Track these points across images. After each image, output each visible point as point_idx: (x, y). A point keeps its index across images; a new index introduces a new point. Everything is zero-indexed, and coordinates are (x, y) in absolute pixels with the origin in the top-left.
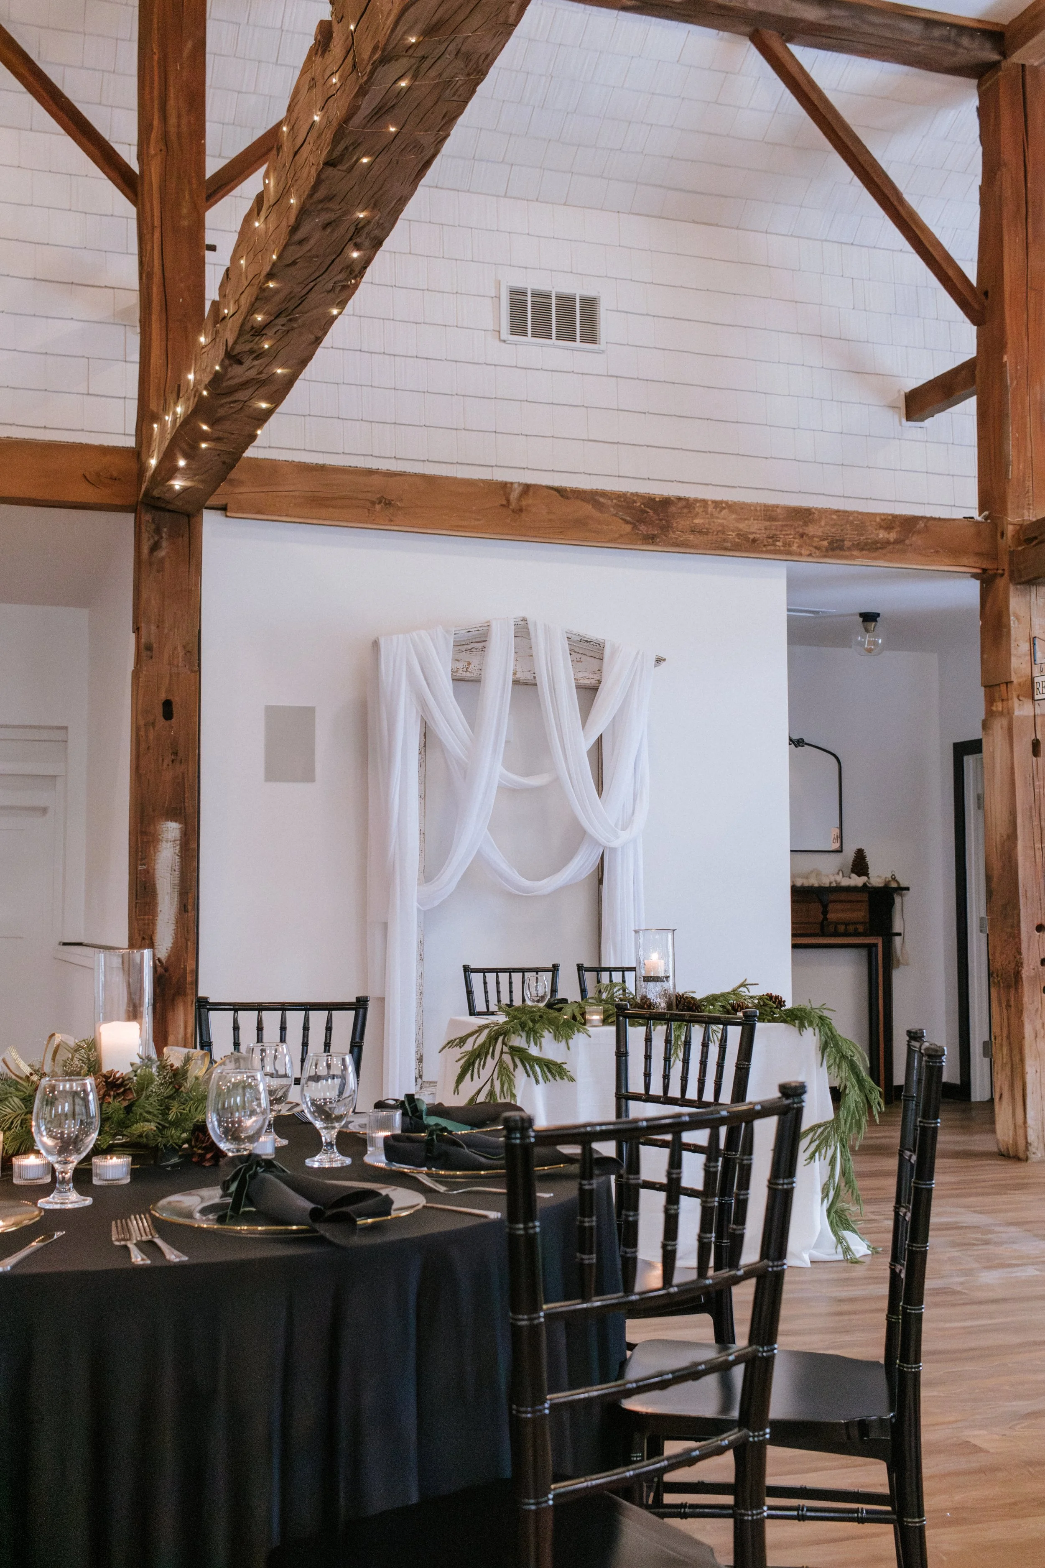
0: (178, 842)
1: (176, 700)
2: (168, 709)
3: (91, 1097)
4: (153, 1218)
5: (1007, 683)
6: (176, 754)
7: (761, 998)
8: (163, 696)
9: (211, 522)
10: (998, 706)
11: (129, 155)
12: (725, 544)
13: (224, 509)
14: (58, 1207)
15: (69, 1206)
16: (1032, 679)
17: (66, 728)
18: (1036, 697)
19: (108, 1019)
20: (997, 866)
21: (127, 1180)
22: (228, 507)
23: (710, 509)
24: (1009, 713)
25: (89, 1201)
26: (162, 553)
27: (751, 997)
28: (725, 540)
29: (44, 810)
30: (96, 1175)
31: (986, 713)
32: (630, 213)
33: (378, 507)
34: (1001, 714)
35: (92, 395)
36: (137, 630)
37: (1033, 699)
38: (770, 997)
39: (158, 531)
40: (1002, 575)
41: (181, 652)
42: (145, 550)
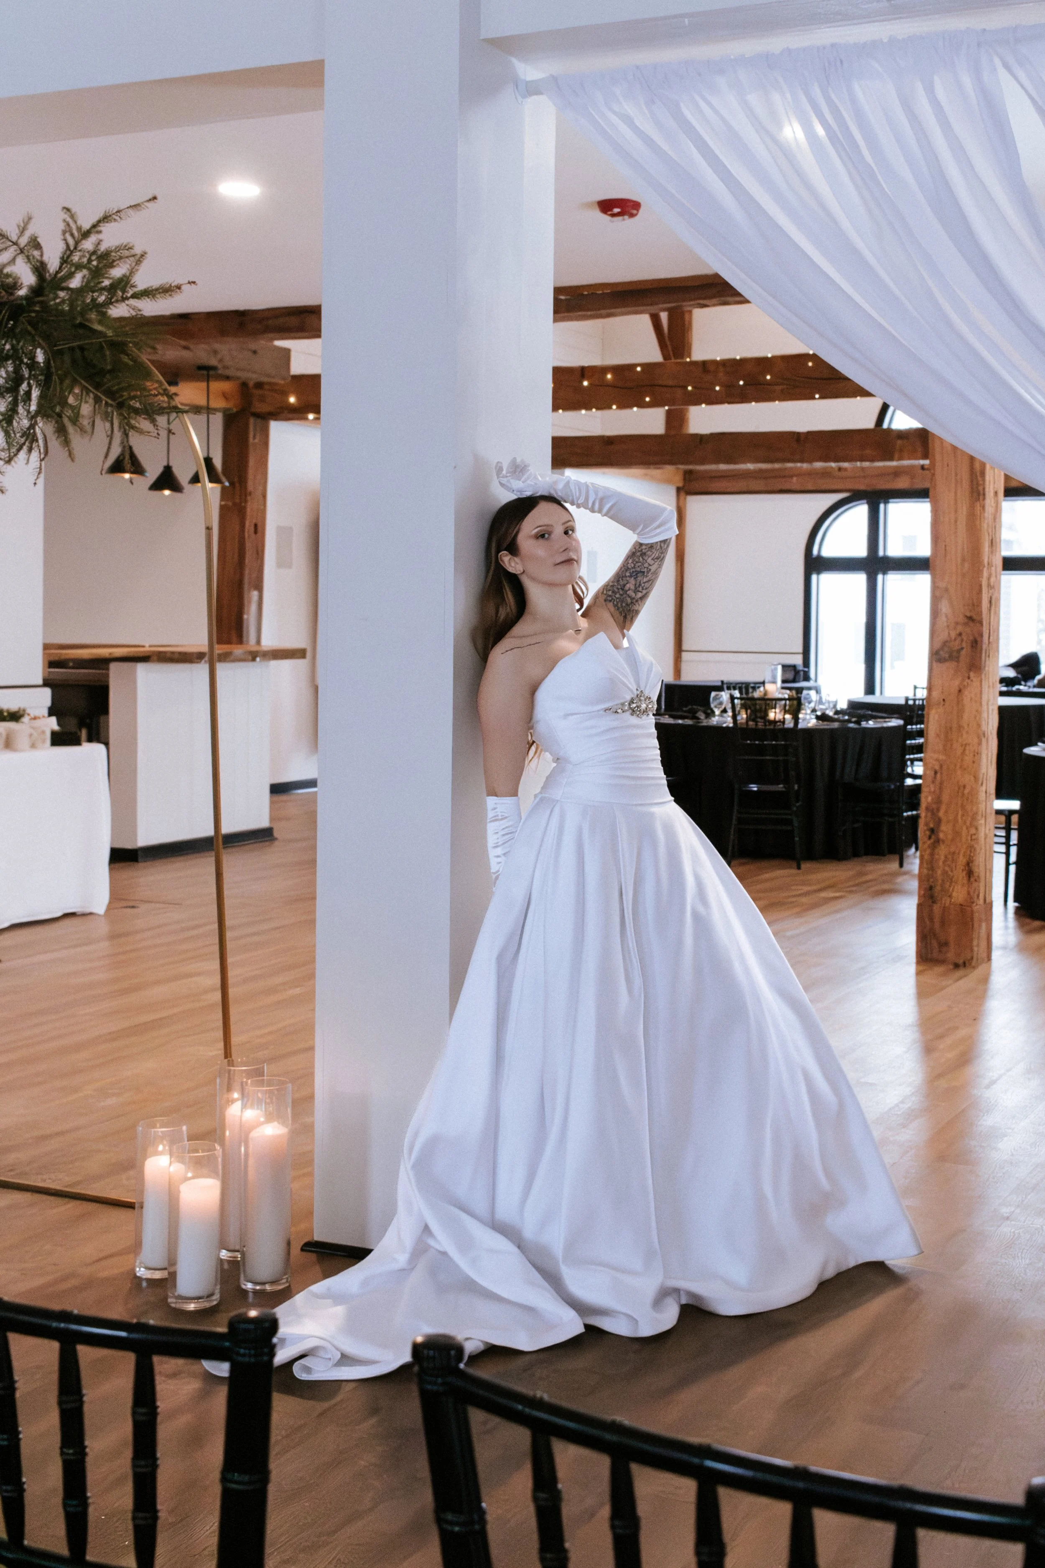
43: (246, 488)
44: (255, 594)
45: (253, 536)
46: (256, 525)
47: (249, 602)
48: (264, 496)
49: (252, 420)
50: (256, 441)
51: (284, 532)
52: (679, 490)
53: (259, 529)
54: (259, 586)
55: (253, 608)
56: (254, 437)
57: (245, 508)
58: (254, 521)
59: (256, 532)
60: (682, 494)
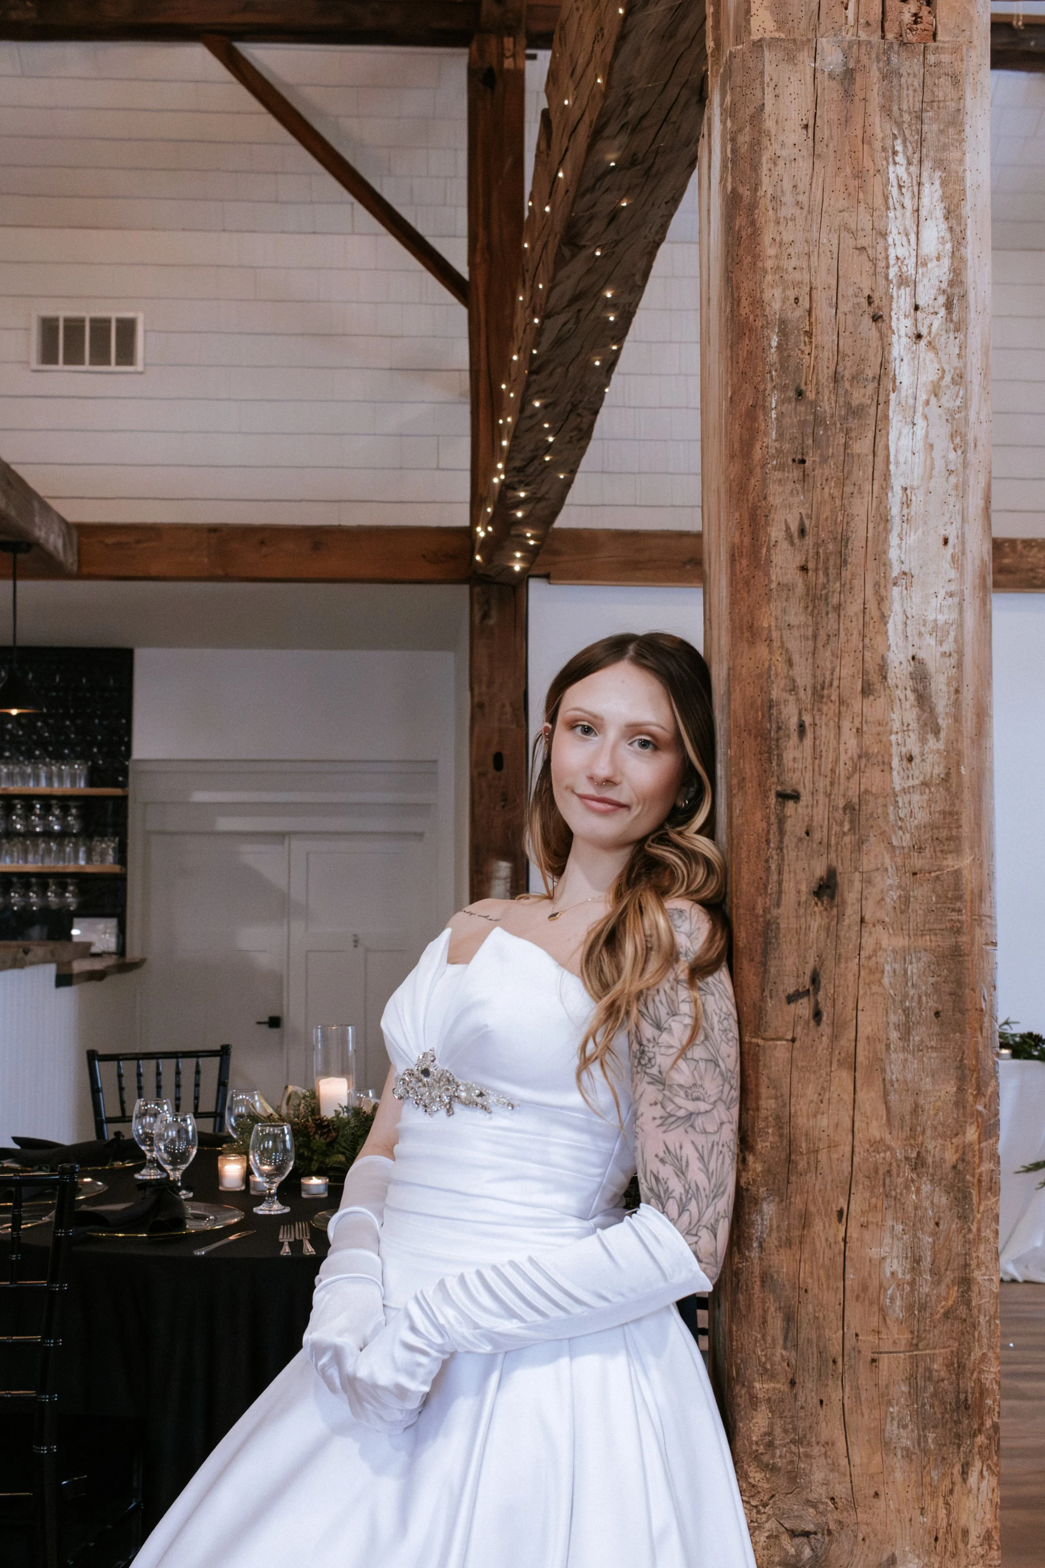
0: (509, 880)
1: (506, 753)
2: (498, 761)
3: (287, 1138)
4: (310, 1225)
6: (505, 800)
7: (1022, 1036)
8: (493, 750)
9: (537, 590)
11: (462, 268)
12: (1035, 582)
13: (547, 577)
14: (267, 1212)
15: (272, 1213)
17: (436, 761)
19: (327, 1074)
21: (326, 1195)
22: (551, 575)
23: (1020, 547)
25: (287, 1210)
26: (492, 622)
27: (1015, 1035)
28: (1035, 578)
29: (420, 835)
30: (304, 1191)
33: (688, 567)
35: (443, 469)
36: (472, 689)
38: (1030, 1035)
39: (487, 602)
41: (508, 709)
42: (477, 619)
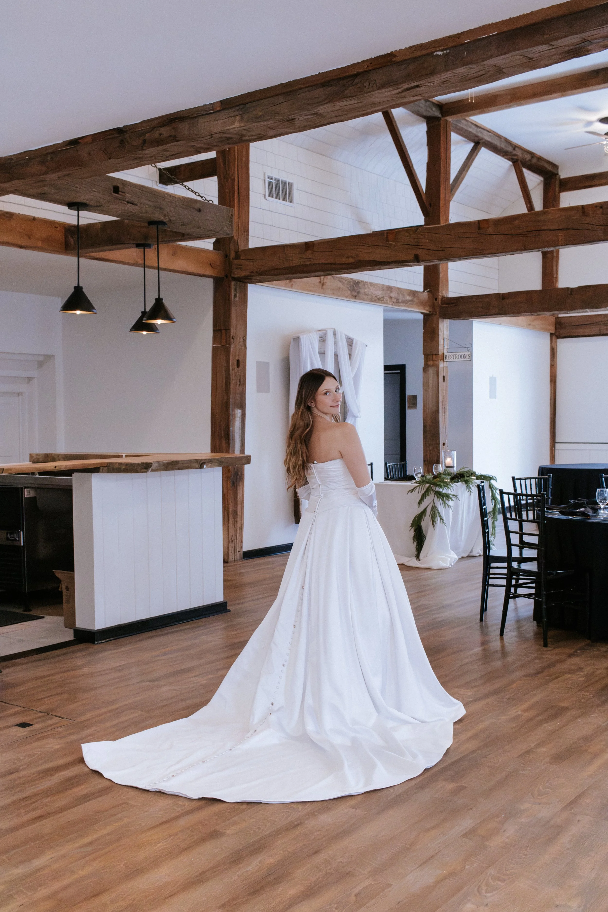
0: (241, 418)
1: (241, 360)
2: (238, 363)
5: (436, 355)
6: (240, 382)
10: (431, 363)
16: (444, 353)
18: (445, 360)
20: (429, 422)
24: (437, 367)
31: (425, 365)
32: (300, 147)
34: (433, 366)
37: (444, 361)
39: (236, 289)
40: (436, 314)
41: (242, 340)
42: (233, 297)
43: (230, 335)
44: (239, 412)
45: (236, 369)
46: (238, 361)
47: (234, 418)
48: (245, 340)
49: (233, 283)
50: (237, 299)
51: (263, 367)
52: (551, 334)
53: (241, 364)
54: (242, 406)
55: (237, 424)
56: (235, 296)
57: (229, 348)
58: (237, 358)
59: (238, 366)
60: (554, 338)
